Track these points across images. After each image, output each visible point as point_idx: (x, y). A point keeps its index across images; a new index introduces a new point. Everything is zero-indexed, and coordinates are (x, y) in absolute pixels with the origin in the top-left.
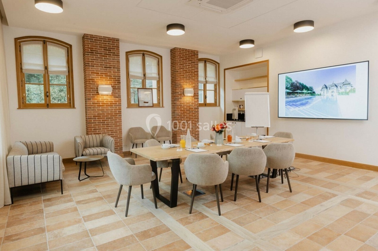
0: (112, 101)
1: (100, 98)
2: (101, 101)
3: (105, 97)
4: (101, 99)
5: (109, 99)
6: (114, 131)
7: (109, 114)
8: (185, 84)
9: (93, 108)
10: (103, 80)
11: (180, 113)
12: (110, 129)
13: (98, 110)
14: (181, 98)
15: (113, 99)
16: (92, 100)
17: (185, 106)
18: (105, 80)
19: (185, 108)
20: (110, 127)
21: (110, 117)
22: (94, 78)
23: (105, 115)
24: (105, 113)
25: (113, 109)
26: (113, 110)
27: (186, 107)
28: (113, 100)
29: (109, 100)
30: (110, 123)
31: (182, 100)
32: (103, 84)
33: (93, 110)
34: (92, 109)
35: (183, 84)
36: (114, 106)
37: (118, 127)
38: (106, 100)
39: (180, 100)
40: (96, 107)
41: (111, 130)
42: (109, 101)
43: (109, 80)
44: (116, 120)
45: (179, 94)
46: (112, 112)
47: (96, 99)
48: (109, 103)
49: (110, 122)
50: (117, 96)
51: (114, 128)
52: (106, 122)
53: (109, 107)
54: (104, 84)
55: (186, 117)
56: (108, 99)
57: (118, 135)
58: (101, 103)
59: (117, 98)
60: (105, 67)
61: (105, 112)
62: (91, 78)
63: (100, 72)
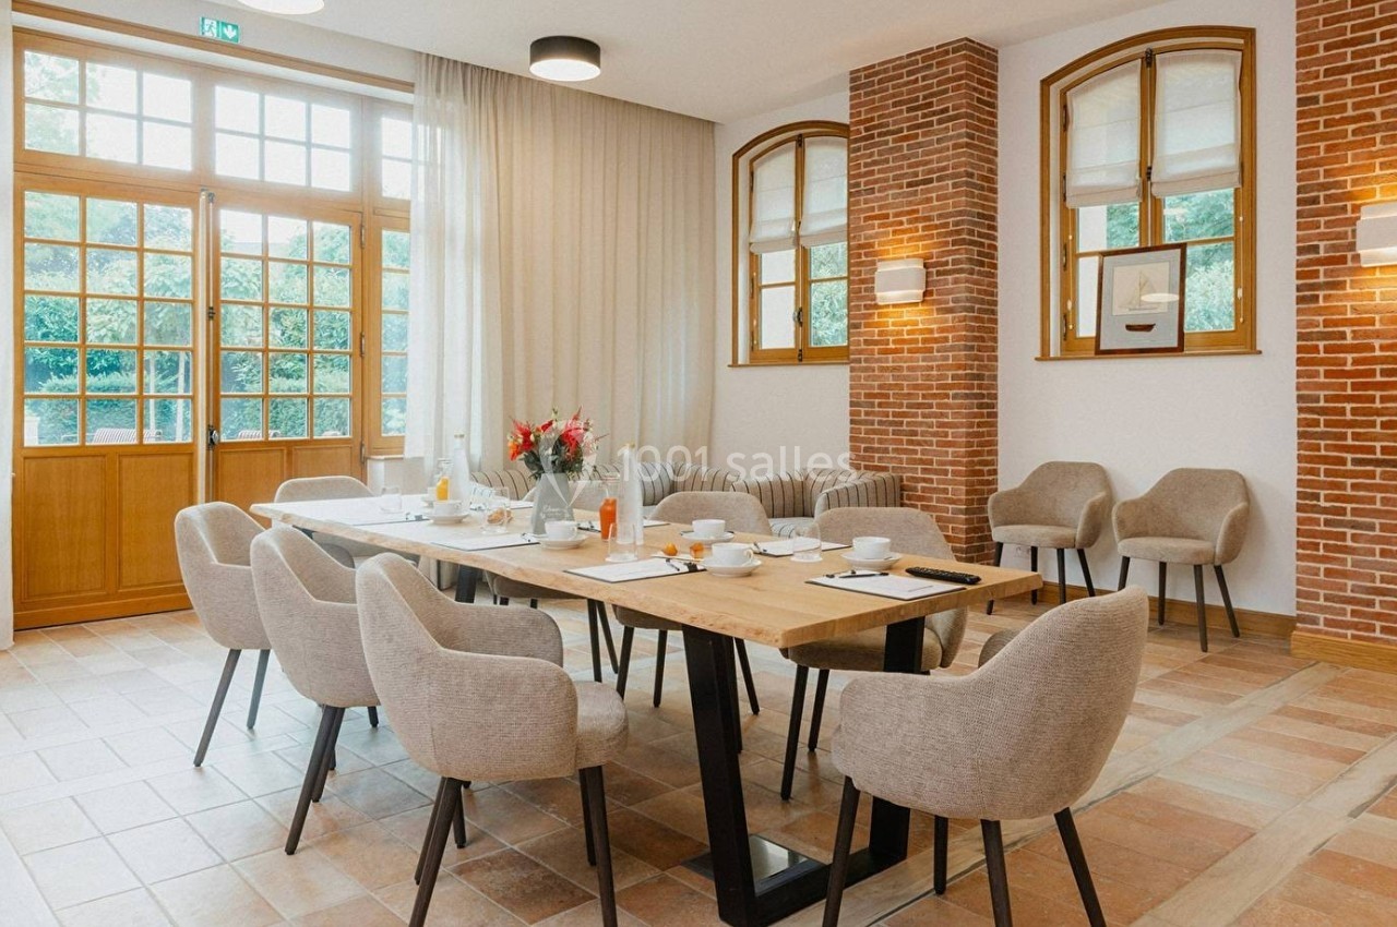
0: (931, 331)
1: (891, 320)
2: (892, 333)
3: (907, 315)
4: (894, 324)
5: (919, 319)
6: (935, 466)
7: (916, 387)
8: (1377, 179)
9: (866, 360)
10: (901, 241)
11: (1322, 394)
12: (919, 456)
13: (882, 369)
14: (1339, 285)
15: (935, 321)
16: (863, 330)
17: (1377, 343)
18: (910, 240)
19: (1378, 353)
20: (919, 443)
21: (920, 401)
22: (871, 237)
23: (905, 391)
24: (905, 383)
25: (934, 364)
26: (932, 368)
27: (1382, 348)
28: (934, 326)
29: (921, 326)
30: (919, 429)
31: (1347, 297)
32: (902, 258)
33: (866, 369)
34: (863, 364)
35: (1355, 182)
36: (938, 351)
37: (950, 450)
38: (909, 328)
39: (1326, 298)
40: (877, 356)
41: (922, 462)
42: (921, 331)
43: (921, 238)
44: (942, 415)
45: (1322, 254)
46: (928, 377)
47: (878, 325)
48: (920, 337)
49: (921, 424)
50: (951, 304)
51: (936, 453)
52: (905, 420)
53: (920, 355)
54: (905, 255)
55: (1384, 425)
56: (916, 323)
57: (950, 488)
58: (894, 342)
59: (950, 316)
60: (910, 185)
61: (905, 378)
62: (862, 241)
63: (894, 211)
